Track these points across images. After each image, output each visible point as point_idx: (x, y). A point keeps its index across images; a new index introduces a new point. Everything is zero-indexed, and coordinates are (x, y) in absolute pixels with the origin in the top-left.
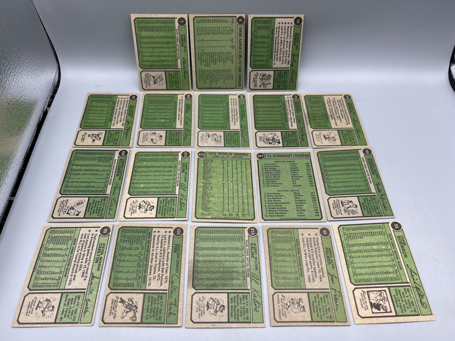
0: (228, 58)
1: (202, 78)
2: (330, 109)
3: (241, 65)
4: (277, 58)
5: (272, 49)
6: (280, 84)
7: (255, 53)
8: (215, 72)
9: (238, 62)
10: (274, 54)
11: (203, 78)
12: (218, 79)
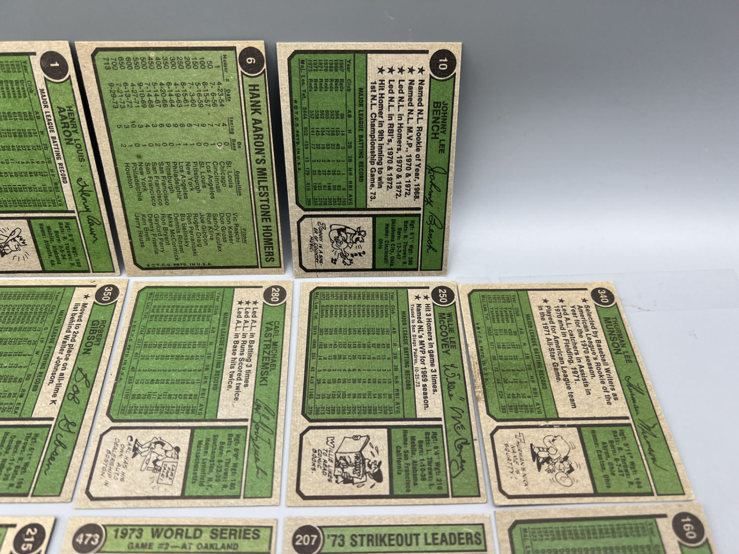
0: (223, 178)
1: (148, 239)
2: (549, 340)
3: (268, 201)
4: (380, 179)
5: (361, 153)
6: (395, 254)
7: (308, 165)
8: (186, 221)
9: (256, 190)
10: (369, 166)
11: (151, 237)
12: (199, 241)
